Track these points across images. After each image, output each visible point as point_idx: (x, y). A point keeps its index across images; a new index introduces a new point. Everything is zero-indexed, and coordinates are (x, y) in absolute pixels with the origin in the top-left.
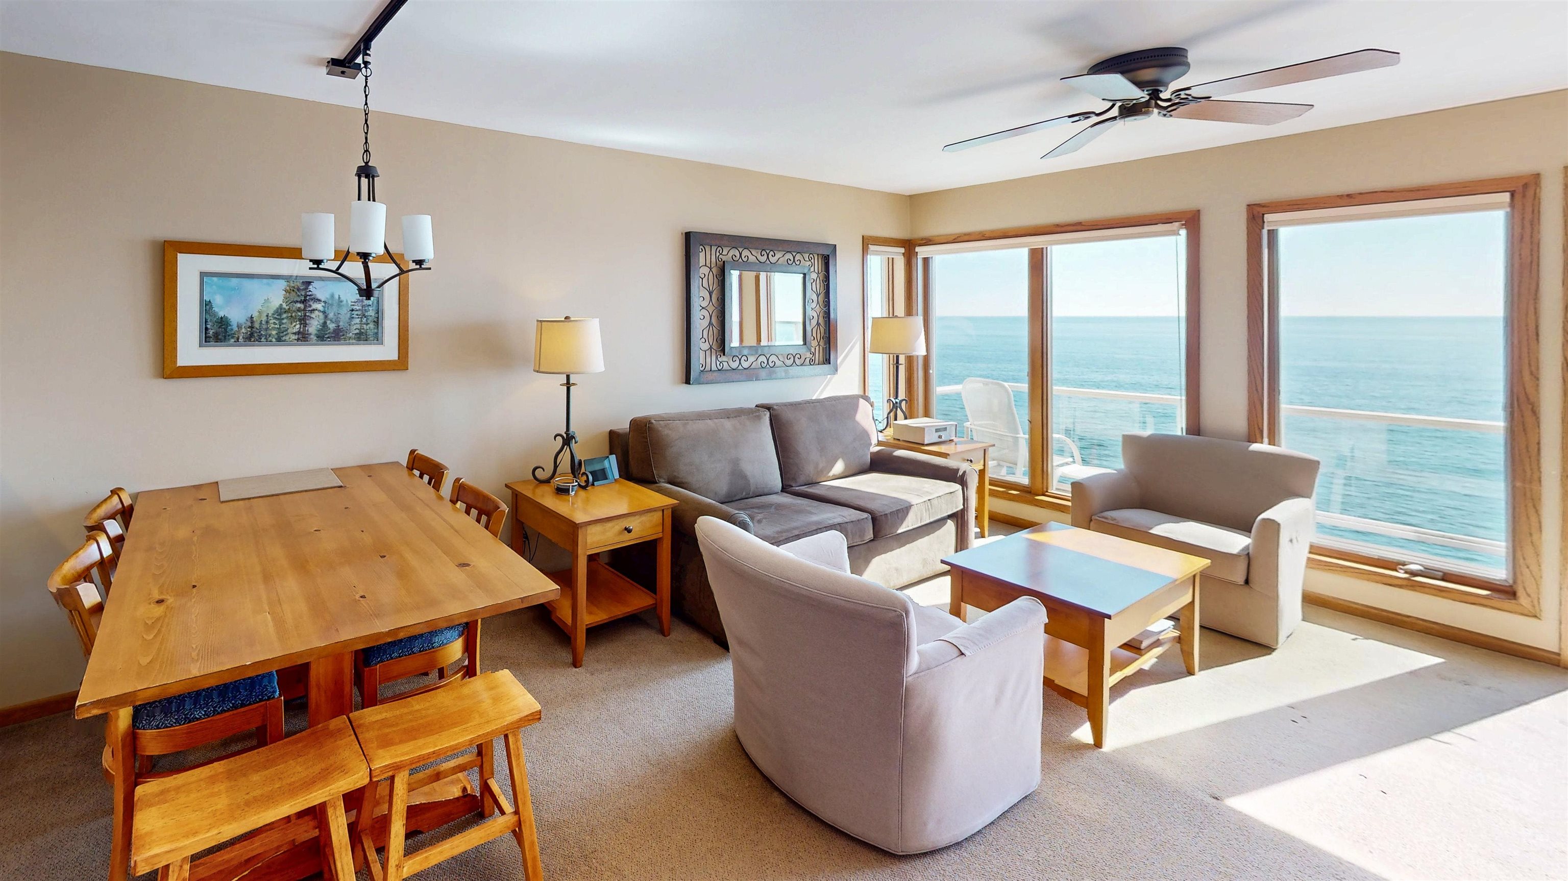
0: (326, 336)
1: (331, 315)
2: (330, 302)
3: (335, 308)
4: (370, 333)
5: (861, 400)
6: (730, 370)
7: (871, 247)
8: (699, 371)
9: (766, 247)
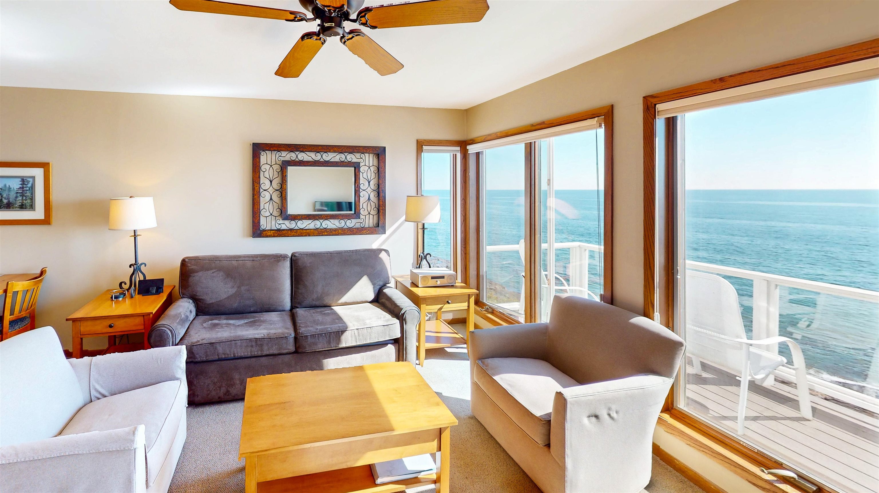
0: (2, 206)
1: (5, 196)
2: (4, 189)
3: (7, 192)
4: (28, 205)
5: (383, 252)
6: (286, 230)
7: (425, 148)
8: (261, 229)
9: (320, 150)
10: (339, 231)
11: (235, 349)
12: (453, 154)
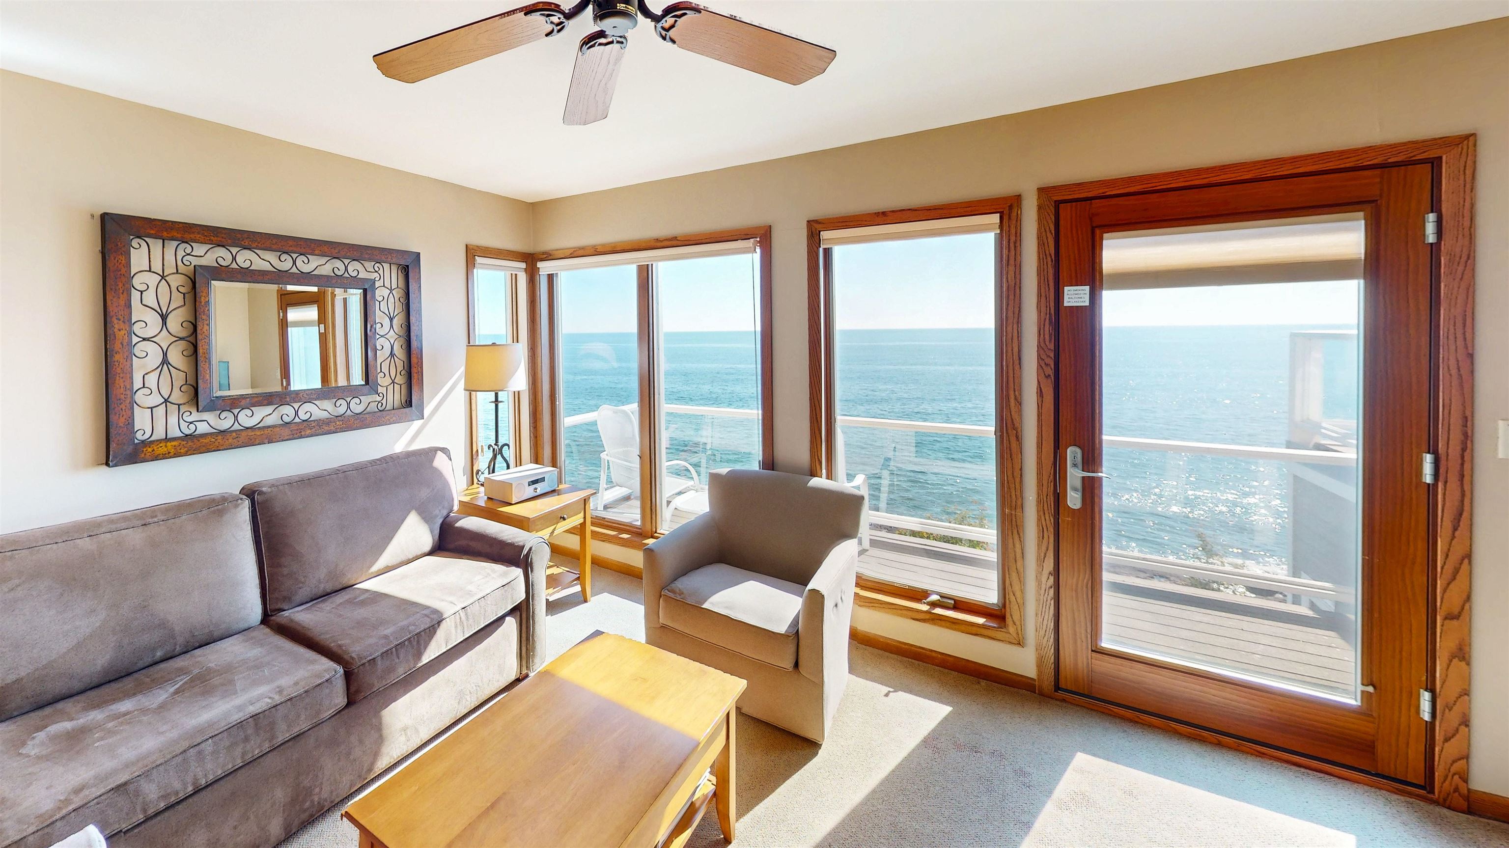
5: (439, 453)
6: (211, 434)
7: (479, 260)
8: (136, 441)
9: (291, 249)
10: (338, 423)
11: (198, 770)
12: (512, 274)
